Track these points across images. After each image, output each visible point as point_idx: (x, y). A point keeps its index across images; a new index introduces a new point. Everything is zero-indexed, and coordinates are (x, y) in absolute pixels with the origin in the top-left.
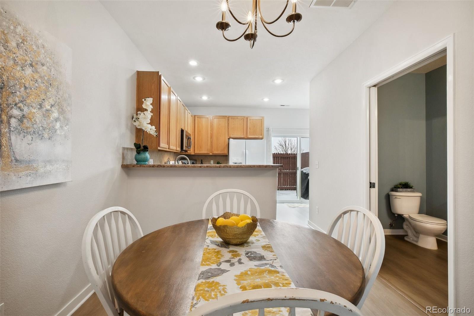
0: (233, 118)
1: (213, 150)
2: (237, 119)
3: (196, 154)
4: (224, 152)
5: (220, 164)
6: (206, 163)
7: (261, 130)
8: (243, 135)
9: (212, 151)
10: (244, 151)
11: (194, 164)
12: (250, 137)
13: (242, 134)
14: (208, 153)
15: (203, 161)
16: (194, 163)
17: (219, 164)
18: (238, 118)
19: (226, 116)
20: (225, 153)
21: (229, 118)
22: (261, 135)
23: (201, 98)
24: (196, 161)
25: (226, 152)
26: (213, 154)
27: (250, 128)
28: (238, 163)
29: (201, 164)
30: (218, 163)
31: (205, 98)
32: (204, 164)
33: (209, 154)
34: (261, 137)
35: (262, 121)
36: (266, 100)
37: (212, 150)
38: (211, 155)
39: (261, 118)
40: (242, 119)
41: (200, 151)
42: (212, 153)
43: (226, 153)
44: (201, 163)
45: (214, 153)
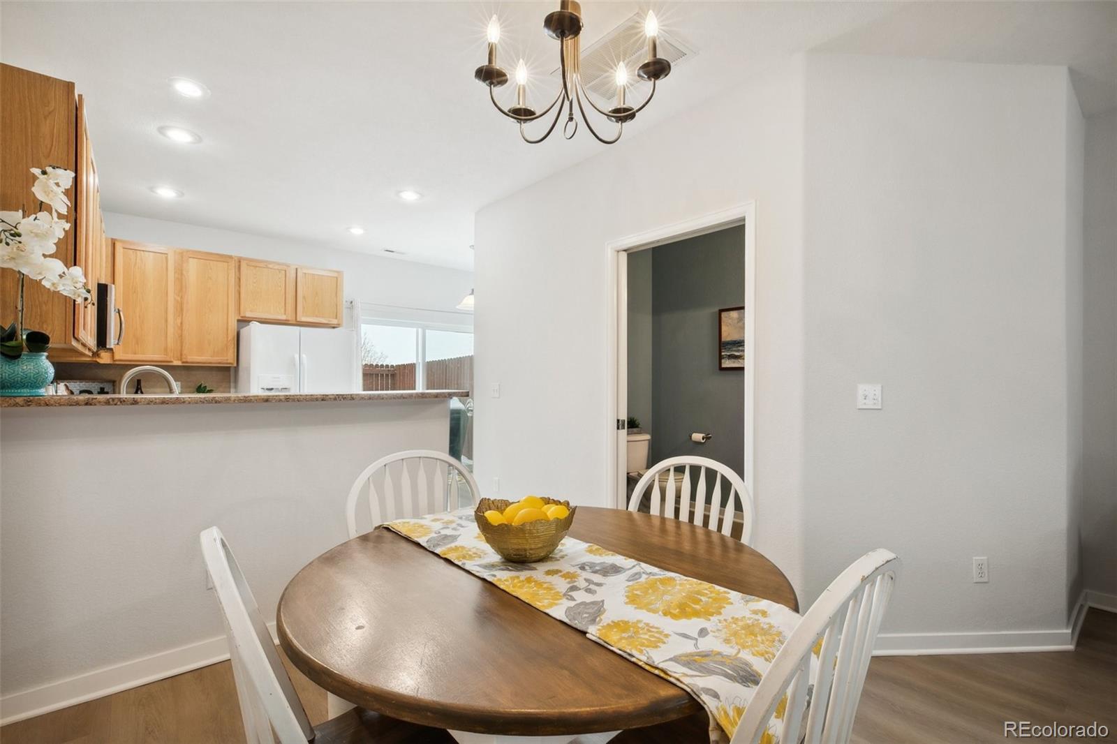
0: (254, 264)
1: (185, 352)
2: (267, 267)
3: (117, 363)
4: (226, 358)
5: (210, 391)
6: (152, 390)
7: (337, 306)
8: (285, 314)
9: (181, 355)
10: (297, 356)
11: (107, 393)
12: (304, 319)
13: (283, 311)
14: (168, 359)
15: (142, 384)
16: (106, 390)
17: (204, 392)
18: (271, 266)
19: (231, 257)
20: (229, 361)
21: (240, 262)
22: (336, 318)
23: (152, 189)
24: (114, 386)
25: (229, 358)
26: (187, 362)
27: (304, 297)
28: (277, 389)
29: (136, 393)
30: (200, 389)
31: (166, 193)
32: (147, 393)
33: (171, 362)
34: (335, 322)
35: (337, 281)
36: (357, 231)
37: (181, 350)
38: (178, 366)
39: (336, 275)
40: (280, 271)
41: (135, 354)
42: (181, 360)
43: (231, 361)
44: (135, 390)
45: (189, 360)
